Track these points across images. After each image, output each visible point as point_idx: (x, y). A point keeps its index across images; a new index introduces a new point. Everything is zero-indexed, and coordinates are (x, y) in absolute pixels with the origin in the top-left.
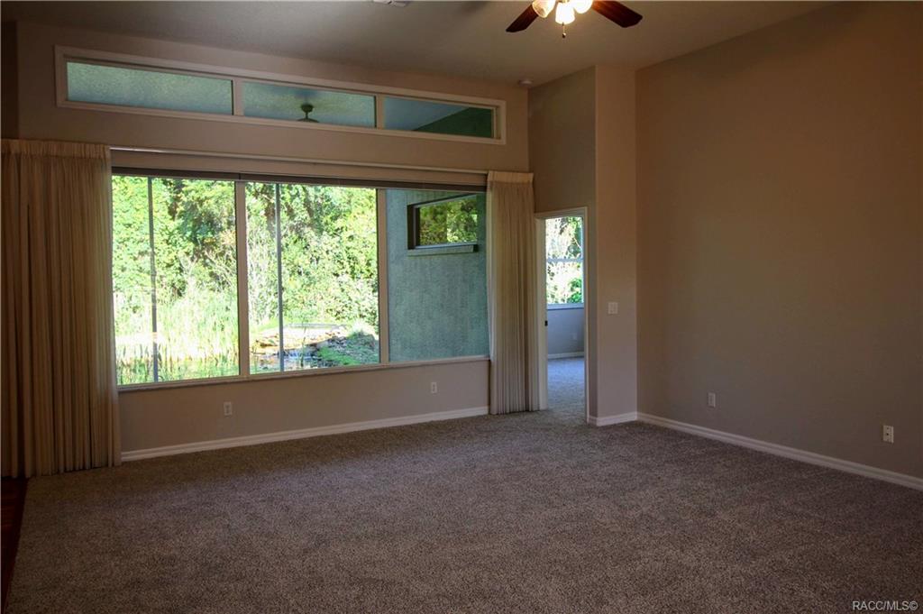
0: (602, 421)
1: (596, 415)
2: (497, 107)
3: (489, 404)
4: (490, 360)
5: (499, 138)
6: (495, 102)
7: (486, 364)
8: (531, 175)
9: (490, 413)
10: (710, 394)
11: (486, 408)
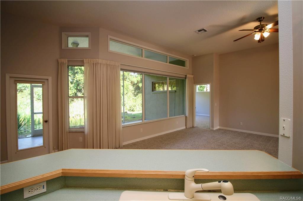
0: (215, 129)
1: (213, 127)
2: (186, 60)
3: (186, 126)
4: (186, 116)
5: (187, 67)
6: (186, 59)
7: (185, 117)
8: (193, 76)
9: (186, 128)
10: (241, 123)
11: (185, 127)
